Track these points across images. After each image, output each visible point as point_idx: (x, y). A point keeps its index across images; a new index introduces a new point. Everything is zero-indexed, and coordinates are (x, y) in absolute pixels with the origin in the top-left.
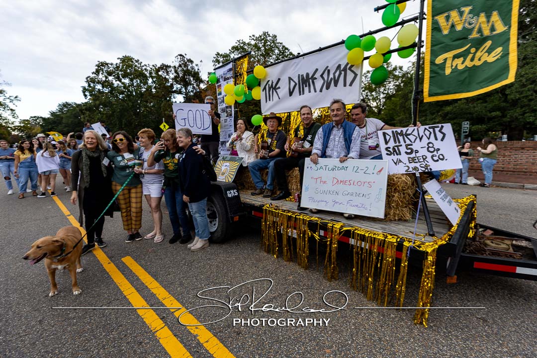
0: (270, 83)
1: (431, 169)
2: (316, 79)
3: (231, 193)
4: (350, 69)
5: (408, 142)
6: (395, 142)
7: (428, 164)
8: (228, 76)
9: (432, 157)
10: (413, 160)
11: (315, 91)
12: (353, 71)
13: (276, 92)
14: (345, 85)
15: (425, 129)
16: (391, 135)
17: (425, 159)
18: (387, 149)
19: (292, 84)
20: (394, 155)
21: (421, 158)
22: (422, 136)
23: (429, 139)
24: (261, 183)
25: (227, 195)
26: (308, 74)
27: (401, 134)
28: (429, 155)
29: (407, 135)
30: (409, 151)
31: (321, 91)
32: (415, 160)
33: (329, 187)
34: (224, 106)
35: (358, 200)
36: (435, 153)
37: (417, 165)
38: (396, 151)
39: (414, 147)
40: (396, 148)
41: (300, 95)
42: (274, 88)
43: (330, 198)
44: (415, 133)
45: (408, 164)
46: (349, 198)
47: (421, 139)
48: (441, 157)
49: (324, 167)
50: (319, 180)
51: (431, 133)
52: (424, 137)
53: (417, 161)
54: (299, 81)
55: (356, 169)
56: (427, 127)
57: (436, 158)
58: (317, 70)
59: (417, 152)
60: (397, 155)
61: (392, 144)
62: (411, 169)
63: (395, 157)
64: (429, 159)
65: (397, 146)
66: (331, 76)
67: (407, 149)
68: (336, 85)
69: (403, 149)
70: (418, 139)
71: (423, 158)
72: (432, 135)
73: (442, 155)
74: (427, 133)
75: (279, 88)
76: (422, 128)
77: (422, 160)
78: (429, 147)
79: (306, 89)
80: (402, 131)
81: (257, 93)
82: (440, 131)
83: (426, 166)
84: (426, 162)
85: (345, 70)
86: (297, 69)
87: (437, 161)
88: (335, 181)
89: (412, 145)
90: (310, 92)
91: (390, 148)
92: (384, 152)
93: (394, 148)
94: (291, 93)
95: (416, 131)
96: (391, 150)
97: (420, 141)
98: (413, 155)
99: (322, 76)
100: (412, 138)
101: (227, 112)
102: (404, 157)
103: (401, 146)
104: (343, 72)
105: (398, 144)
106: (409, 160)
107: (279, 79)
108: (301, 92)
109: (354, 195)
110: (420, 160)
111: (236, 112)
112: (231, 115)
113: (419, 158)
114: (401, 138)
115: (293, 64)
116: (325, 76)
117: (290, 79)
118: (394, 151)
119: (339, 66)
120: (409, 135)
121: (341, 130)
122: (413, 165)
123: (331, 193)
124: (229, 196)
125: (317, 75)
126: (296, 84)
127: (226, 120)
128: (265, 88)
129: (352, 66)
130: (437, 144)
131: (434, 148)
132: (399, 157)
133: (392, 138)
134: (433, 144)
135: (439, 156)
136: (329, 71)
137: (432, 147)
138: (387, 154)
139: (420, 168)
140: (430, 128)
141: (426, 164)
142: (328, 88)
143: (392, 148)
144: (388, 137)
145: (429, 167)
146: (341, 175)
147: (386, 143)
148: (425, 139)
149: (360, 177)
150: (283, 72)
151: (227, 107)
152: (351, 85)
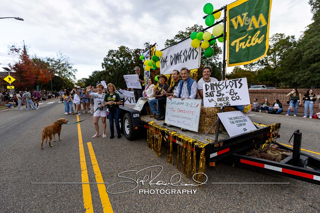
0: (163, 59)
1: (230, 105)
2: (181, 56)
3: (135, 115)
4: (195, 50)
5: (219, 89)
6: (212, 89)
7: (229, 102)
8: (148, 56)
9: (232, 98)
10: (220, 100)
11: (181, 63)
12: (196, 51)
13: (166, 63)
14: (193, 59)
15: (230, 81)
16: (210, 86)
17: (227, 98)
18: (206, 94)
19: (172, 59)
20: (210, 97)
21: (225, 98)
22: (228, 85)
23: (231, 87)
24: (155, 111)
25: (133, 116)
26: (178, 53)
27: (216, 85)
28: (230, 97)
29: (219, 85)
30: (219, 94)
31: (183, 62)
32: (222, 99)
33: (175, 113)
34: (146, 71)
35: (187, 121)
36: (234, 95)
37: (222, 102)
38: (211, 95)
39: (222, 92)
40: (212, 93)
41: (175, 64)
42: (165, 61)
43: (176, 119)
44: (224, 84)
45: (217, 102)
46: (184, 119)
47: (226, 88)
48: (238, 98)
49: (174, 103)
50: (172, 109)
51: (233, 84)
52: (229, 86)
53: (223, 100)
54: (175, 57)
55: (187, 104)
56: (231, 80)
57: (234, 98)
58: (182, 51)
59: (223, 95)
60: (212, 97)
61: (209, 91)
62: (218, 105)
63: (210, 98)
64: (230, 99)
65: (212, 92)
66: (187, 54)
67: (218, 93)
68: (189, 59)
69: (215, 93)
70: (225, 88)
71: (226, 98)
72: (234, 85)
73: (238, 97)
74: (231, 84)
75: (167, 61)
76: (228, 82)
77: (226, 99)
78: (231, 92)
79: (178, 61)
80: (216, 83)
81: (159, 64)
82: (239, 82)
83: (227, 103)
84: (228, 101)
85: (193, 50)
86: (174, 51)
87: (235, 100)
88: (178, 111)
89: (221, 91)
90: (179, 63)
91: (208, 93)
92: (204, 95)
93: (210, 93)
94: (172, 64)
95: (224, 83)
96: (209, 94)
97: (226, 89)
98: (221, 97)
99: (184, 54)
100: (221, 87)
101: (147, 74)
102: (215, 98)
103: (215, 91)
104: (192, 52)
105: (213, 91)
106: (218, 100)
107: (167, 57)
108: (176, 63)
109: (186, 118)
110: (224, 100)
111: (151, 74)
112: (149, 76)
113: (224, 98)
114: (215, 87)
115: (172, 49)
116: (185, 54)
117: (171, 56)
118: (210, 95)
119: (191, 48)
120: (220, 85)
121: (187, 84)
122: (220, 102)
123: (177, 116)
124: (134, 117)
125: (182, 54)
126: (173, 59)
127: (147, 78)
128: (161, 62)
129: (196, 48)
130: (236, 90)
131: (234, 93)
132: (212, 98)
133: (210, 88)
134: (233, 90)
135: (236, 97)
136: (186, 51)
137: (233, 92)
138: (206, 96)
139: (223, 104)
140: (233, 81)
141: (228, 102)
142: (186, 61)
143: (209, 93)
144: (208, 87)
145: (229, 104)
146: (181, 107)
147: (207, 90)
148: (229, 88)
149: (188, 108)
150: (168, 52)
151: (147, 72)
152: (195, 59)
